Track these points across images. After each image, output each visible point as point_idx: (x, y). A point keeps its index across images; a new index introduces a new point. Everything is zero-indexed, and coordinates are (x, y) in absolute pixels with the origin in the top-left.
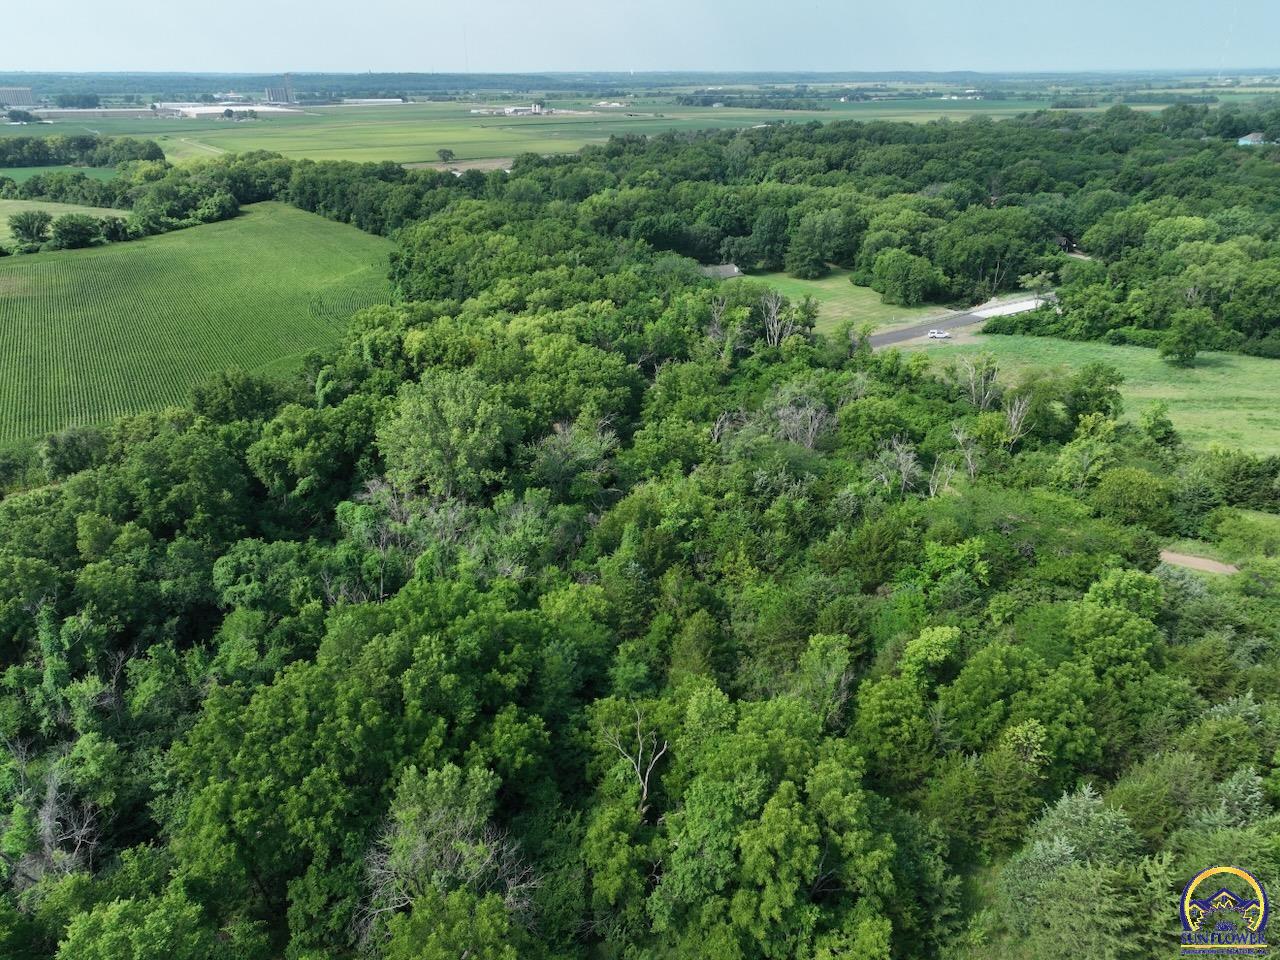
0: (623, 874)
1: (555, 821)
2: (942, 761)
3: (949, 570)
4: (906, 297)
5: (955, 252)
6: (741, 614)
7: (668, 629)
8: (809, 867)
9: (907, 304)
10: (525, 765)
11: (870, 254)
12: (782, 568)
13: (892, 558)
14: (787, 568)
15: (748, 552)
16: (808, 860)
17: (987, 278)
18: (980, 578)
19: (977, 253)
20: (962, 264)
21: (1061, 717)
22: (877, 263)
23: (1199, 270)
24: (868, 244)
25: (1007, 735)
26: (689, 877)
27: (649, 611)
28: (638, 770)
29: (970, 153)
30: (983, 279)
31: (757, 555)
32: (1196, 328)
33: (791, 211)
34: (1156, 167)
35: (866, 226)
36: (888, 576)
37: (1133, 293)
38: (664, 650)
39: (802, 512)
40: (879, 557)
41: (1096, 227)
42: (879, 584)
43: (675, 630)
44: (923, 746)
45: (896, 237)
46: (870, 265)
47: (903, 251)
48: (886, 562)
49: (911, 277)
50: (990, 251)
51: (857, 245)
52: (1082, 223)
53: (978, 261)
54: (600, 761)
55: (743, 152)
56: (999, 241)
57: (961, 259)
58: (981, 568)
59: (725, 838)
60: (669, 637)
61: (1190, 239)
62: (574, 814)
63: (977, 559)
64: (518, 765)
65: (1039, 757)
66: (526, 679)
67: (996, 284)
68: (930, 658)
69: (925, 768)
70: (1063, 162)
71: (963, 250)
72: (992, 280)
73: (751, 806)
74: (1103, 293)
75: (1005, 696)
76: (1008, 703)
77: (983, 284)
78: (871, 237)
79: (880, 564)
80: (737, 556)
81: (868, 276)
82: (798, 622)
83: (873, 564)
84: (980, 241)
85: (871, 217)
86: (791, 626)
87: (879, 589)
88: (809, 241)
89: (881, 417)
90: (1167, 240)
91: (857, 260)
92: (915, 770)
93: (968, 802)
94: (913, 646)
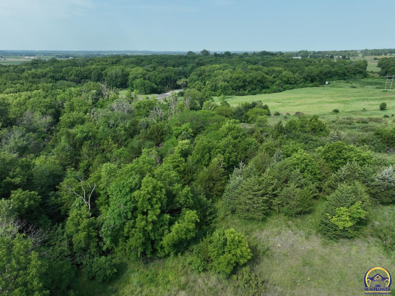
0: (86, 230)
1: (50, 231)
2: (195, 174)
3: (181, 133)
4: (145, 91)
5: (157, 79)
6: (114, 159)
7: (87, 165)
8: (163, 196)
9: (146, 94)
11: (132, 82)
12: (126, 143)
13: (162, 134)
14: (128, 143)
15: (112, 139)
17: (167, 86)
18: (190, 134)
19: (163, 78)
20: (160, 82)
21: (227, 152)
22: (134, 84)
23: (221, 77)
24: (131, 79)
25: (212, 162)
26: (116, 216)
27: (78, 161)
28: (85, 200)
29: (154, 60)
30: (166, 86)
31: (116, 139)
32: (225, 87)
33: (103, 72)
34: (203, 61)
35: (129, 74)
36: (162, 140)
37: (207, 82)
38: (86, 174)
39: (129, 127)
40: (158, 134)
41: (193, 73)
43: (89, 165)
44: (188, 171)
45: (139, 76)
46: (132, 85)
47: (142, 79)
48: (161, 135)
49: (146, 85)
50: (167, 78)
51: (127, 80)
52: (189, 73)
53: (164, 81)
54: (66, 205)
55: (83, 61)
56: (169, 75)
57: (159, 80)
58: (190, 130)
59: (128, 198)
60: (88, 168)
61: (217, 70)
62: (59, 226)
63: (188, 128)
65: (223, 165)
67: (170, 88)
68: (183, 149)
69: (190, 178)
70: (180, 61)
71: (159, 78)
72: (169, 86)
74: (199, 83)
75: (209, 152)
76: (210, 154)
77: (167, 87)
78: (131, 77)
79: (159, 136)
80: (108, 142)
81: (133, 88)
82: (135, 154)
83: (156, 137)
84: (163, 75)
85: (130, 72)
87: (160, 145)
88: (111, 79)
89: (148, 104)
90: (212, 71)
91: (128, 84)
93: (207, 181)
94: (176, 148)
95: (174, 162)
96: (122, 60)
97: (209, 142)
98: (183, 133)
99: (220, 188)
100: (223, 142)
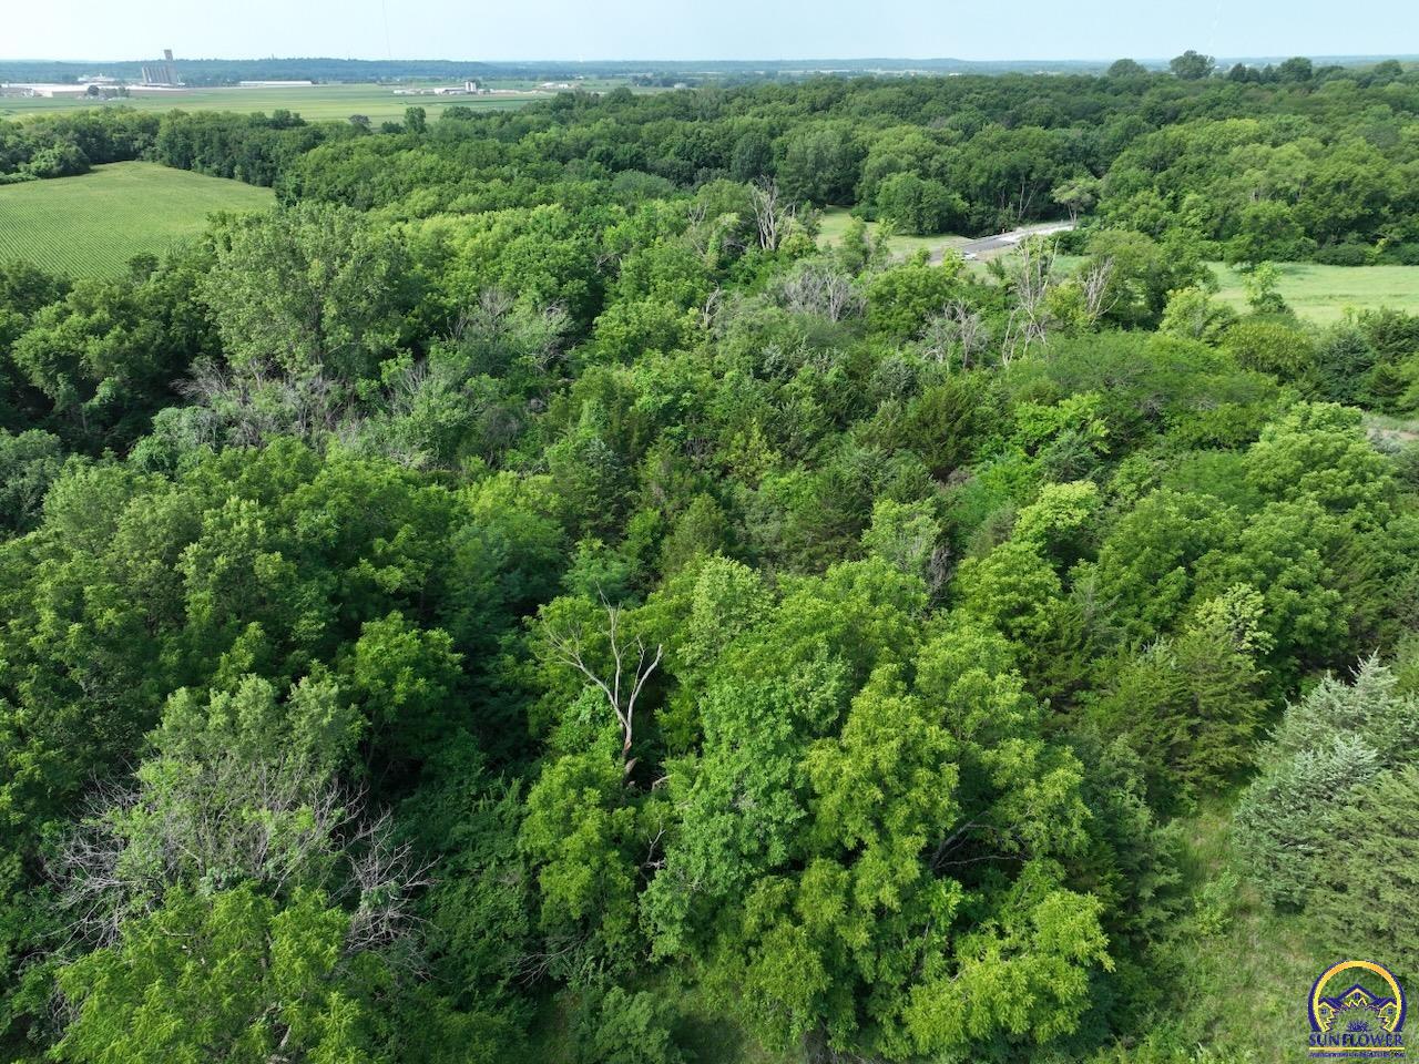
0: (594, 861)
1: (477, 798)
2: (1103, 662)
3: (1052, 437)
4: (920, 224)
5: (972, 174)
6: (761, 514)
7: (654, 529)
8: (945, 802)
9: (921, 234)
10: (413, 697)
11: (873, 182)
12: (815, 450)
13: (969, 430)
14: (822, 452)
15: (764, 430)
16: (939, 791)
17: (1011, 205)
18: (1096, 444)
19: (999, 174)
20: (982, 187)
21: (1285, 578)
22: (882, 191)
23: (1258, 174)
24: (870, 171)
25: (1200, 615)
26: (717, 843)
27: (624, 509)
28: (614, 702)
29: (972, 95)
30: (1006, 206)
31: (776, 432)
32: (1271, 225)
33: (774, 144)
34: (1179, 101)
35: (866, 153)
36: (964, 456)
37: (1190, 197)
38: (648, 562)
39: (836, 385)
40: (950, 430)
41: (1126, 153)
42: (951, 469)
43: (664, 530)
44: (1071, 641)
45: (903, 163)
46: (873, 195)
47: (913, 174)
48: (961, 435)
49: (925, 200)
50: (1014, 174)
51: (857, 176)
52: (1108, 153)
53: (1000, 184)
54: (550, 702)
55: (714, 99)
56: (1023, 159)
57: (982, 181)
58: (1099, 429)
59: (781, 771)
60: (656, 542)
61: (1244, 143)
62: (509, 784)
63: (1090, 417)
64: (400, 698)
65: (1255, 641)
66: (421, 578)
67: (1020, 212)
68: (1059, 523)
69: (1076, 674)
70: (1075, 101)
71: (982, 171)
72: (1016, 208)
73: (825, 711)
74: (1152, 201)
75: (1188, 558)
76: (1191, 572)
77: (1007, 211)
78: (872, 162)
79: (952, 439)
80: (748, 438)
81: (873, 209)
82: (846, 508)
83: (942, 439)
84: (1000, 161)
85: (871, 144)
86: (836, 514)
87: (953, 475)
88: (799, 170)
89: (926, 286)
90: (1217, 147)
91: (857, 191)
92: (1060, 678)
93: (1160, 713)
94: (1027, 515)
95: (1013, 587)
96: (848, 95)
97: (1193, 512)
98: (1064, 438)
99: (1226, 756)
100: (1272, 524)
